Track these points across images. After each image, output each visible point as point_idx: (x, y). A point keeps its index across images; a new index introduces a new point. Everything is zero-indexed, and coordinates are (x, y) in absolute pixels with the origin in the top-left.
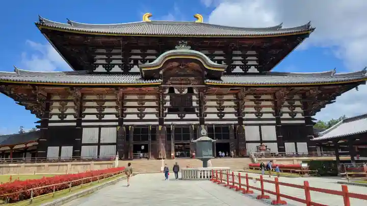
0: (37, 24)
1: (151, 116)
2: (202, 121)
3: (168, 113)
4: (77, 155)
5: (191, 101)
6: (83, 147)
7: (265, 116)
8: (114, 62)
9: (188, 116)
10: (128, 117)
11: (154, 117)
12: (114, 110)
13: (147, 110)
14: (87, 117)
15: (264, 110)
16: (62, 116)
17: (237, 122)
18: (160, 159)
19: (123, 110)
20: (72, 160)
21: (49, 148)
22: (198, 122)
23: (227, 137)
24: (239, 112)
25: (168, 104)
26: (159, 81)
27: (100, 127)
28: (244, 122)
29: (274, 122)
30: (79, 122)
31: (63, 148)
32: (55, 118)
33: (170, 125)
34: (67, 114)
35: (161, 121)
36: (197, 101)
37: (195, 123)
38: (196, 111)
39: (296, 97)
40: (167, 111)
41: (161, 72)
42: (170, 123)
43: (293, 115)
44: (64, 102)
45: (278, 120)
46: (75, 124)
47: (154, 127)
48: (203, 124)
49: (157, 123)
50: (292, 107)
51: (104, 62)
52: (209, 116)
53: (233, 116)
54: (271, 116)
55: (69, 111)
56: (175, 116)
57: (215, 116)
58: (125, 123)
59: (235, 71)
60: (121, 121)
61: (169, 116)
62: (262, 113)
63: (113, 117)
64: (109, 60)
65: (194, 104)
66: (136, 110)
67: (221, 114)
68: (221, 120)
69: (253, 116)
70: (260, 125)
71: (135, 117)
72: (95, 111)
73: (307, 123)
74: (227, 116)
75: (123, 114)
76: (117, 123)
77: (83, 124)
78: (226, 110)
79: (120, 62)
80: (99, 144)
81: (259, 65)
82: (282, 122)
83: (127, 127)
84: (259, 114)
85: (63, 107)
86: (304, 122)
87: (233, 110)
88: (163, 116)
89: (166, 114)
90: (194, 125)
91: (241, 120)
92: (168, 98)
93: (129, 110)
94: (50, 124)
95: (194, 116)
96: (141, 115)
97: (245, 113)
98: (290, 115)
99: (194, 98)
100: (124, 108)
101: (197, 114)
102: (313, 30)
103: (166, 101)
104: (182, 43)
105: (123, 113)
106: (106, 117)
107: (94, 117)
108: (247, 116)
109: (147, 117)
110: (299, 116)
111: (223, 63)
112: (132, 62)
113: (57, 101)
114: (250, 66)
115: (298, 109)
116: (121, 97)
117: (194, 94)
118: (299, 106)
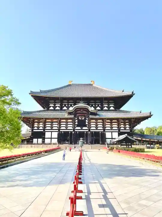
2: (89, 130)
4: (43, 142)
5: (85, 122)
6: (45, 139)
7: (114, 128)
8: (57, 105)
9: (84, 128)
10: (62, 128)
11: (71, 128)
12: (57, 126)
13: (69, 126)
14: (47, 128)
15: (113, 126)
16: (38, 128)
17: (103, 131)
18: (73, 144)
19: (60, 126)
20: (42, 144)
21: (34, 139)
22: (88, 131)
23: (99, 136)
24: (104, 127)
25: (77, 123)
27: (51, 132)
28: (106, 131)
29: (118, 131)
30: (44, 130)
31: (39, 139)
32: (36, 128)
33: (77, 131)
34: (40, 127)
35: (74, 130)
36: (87, 122)
39: (127, 121)
40: (76, 126)
41: (74, 113)
43: (125, 128)
44: (39, 122)
45: (119, 130)
46: (43, 131)
47: (71, 132)
50: (125, 125)
51: (53, 105)
52: (92, 128)
53: (101, 128)
54: (116, 128)
56: (79, 128)
57: (94, 128)
58: (60, 130)
60: (59, 130)
61: (77, 128)
62: (113, 127)
63: (56, 128)
64: (55, 105)
65: (87, 123)
66: (65, 126)
67: (97, 127)
68: (97, 130)
69: (109, 128)
70: (112, 132)
71: (64, 128)
72: (50, 126)
73: (130, 131)
74: (99, 128)
75: (60, 127)
77: (46, 131)
78: (99, 126)
79: (59, 105)
80: (51, 138)
81: (115, 106)
82: (121, 131)
83: (61, 132)
84: (112, 128)
85: (39, 124)
86: (129, 131)
87: (101, 126)
88: (74, 128)
89: (76, 127)
90: (86, 131)
92: (77, 121)
93: (62, 126)
94: (34, 131)
95: (86, 128)
96: (66, 127)
97: (106, 127)
99: (87, 121)
101: (87, 127)
102: (134, 94)
103: (76, 122)
104: (81, 102)
106: (54, 128)
107: (50, 128)
109: (69, 128)
110: (128, 128)
111: (100, 106)
112: (64, 105)
113: (36, 122)
114: (111, 107)
115: (127, 126)
116: (59, 121)
117: (87, 120)
118: (128, 125)
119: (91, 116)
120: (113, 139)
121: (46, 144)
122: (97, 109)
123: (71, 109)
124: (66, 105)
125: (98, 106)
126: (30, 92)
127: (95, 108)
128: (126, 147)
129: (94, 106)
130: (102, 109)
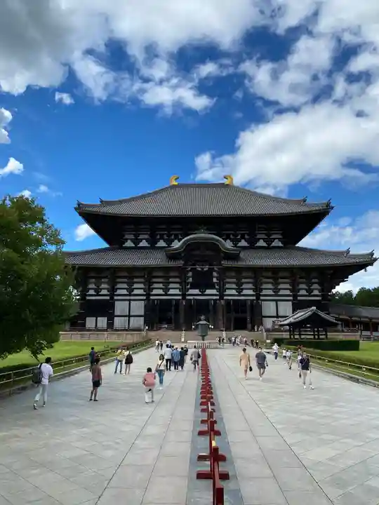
0: (76, 209)
1: (175, 291)
2: (222, 296)
3: (191, 288)
4: (111, 325)
5: (212, 277)
6: (115, 318)
7: (282, 292)
8: (141, 237)
9: (208, 292)
10: (155, 292)
11: (177, 292)
12: (142, 286)
13: (171, 285)
14: (119, 292)
15: (281, 286)
16: (98, 291)
17: (254, 298)
18: (182, 331)
19: (150, 286)
20: (106, 330)
21: (87, 319)
22: (217, 297)
23: (244, 312)
24: (258, 290)
25: (191, 280)
26: (180, 263)
27: (130, 300)
28: (262, 298)
29: (291, 298)
30: (112, 295)
31: (98, 318)
32: (92, 292)
33: (191, 300)
34: (101, 289)
35: (184, 295)
36: (217, 277)
37: (215, 298)
38: (217, 287)
39: (314, 274)
40: (189, 287)
41: (183, 255)
42: (191, 298)
43: (310, 291)
44: (98, 278)
45: (295, 296)
46: (108, 298)
47: (177, 301)
48: (223, 299)
49: (180, 298)
50: (310, 284)
51: (132, 237)
52: (228, 292)
53: (251, 292)
54: (288, 292)
55: (103, 286)
56: (196, 291)
57: (234, 292)
58: (151, 297)
59: (258, 244)
60: (148, 295)
61: (191, 292)
62: (279, 290)
63: (141, 292)
64: (136, 235)
65: (215, 280)
66: (161, 286)
67: (240, 290)
68: (240, 295)
69: (271, 292)
70: (277, 301)
71: (161, 292)
73: (323, 299)
74: (245, 292)
75: (150, 290)
76: (145, 298)
77: (116, 298)
78: (244, 286)
79: (147, 237)
80: (129, 316)
81: (283, 238)
82: (299, 298)
83: (154, 300)
84: (276, 290)
85: (98, 283)
86: (320, 298)
87: (251, 286)
88: (185, 291)
89: (188, 289)
90: (214, 300)
91: (258, 296)
92: (190, 274)
93: (156, 285)
94: (87, 298)
95: (214, 292)
96: (166, 290)
97: (262, 289)
98: (307, 292)
99: (215, 274)
100: (151, 283)
101: (216, 289)
102: (332, 208)
103: (189, 277)
104: (202, 228)
105: (149, 288)
106: (136, 292)
107: (125, 292)
108: (264, 292)
109: (171, 292)
110: (316, 292)
111: (246, 237)
112: (158, 237)
113: (93, 277)
114: (275, 239)
115: (316, 286)
116: (148, 274)
117: (215, 271)
118: (316, 283)
119: (225, 263)
120: (280, 319)
121: (117, 330)
122: (240, 244)
123: (176, 245)
124: (165, 237)
125: (243, 237)
126: (76, 206)
127: (235, 242)
128: (312, 337)
129: (232, 237)
130: (252, 246)
